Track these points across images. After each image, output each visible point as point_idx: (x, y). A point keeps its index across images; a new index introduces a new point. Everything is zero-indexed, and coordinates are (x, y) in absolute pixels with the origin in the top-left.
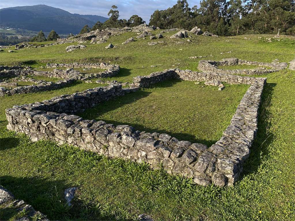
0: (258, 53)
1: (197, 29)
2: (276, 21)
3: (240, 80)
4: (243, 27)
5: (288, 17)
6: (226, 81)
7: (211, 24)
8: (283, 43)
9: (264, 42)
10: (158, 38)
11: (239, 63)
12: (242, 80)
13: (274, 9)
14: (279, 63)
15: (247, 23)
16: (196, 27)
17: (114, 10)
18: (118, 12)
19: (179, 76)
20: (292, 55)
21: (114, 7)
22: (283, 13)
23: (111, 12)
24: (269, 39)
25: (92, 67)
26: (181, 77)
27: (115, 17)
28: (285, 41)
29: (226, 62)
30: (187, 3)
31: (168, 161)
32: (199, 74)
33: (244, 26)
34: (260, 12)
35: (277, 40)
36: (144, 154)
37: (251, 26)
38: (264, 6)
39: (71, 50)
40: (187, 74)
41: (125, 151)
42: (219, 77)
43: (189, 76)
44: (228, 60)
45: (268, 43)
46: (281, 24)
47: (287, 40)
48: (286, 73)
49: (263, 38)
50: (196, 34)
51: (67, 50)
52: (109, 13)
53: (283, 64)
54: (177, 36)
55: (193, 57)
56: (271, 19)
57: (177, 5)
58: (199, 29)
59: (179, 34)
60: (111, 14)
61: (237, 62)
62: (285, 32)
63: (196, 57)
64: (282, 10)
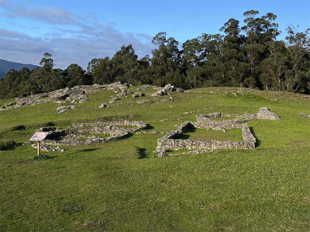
0: (232, 107)
1: (170, 86)
2: (233, 72)
3: (233, 126)
4: (200, 77)
5: (243, 68)
6: (225, 127)
7: (167, 75)
8: (247, 97)
9: (231, 96)
10: (140, 96)
11: (222, 116)
12: (234, 126)
13: (229, 60)
14: (249, 114)
15: (204, 74)
16: (169, 84)
17: (47, 58)
18: (52, 61)
19: (193, 126)
20: (256, 108)
21: (47, 54)
22: (238, 64)
23: (44, 60)
24: (234, 94)
25: (116, 124)
26: (195, 126)
27: (49, 66)
28: (248, 95)
29: (213, 115)
30: (133, 50)
31: (235, 146)
32: (207, 124)
33: (202, 76)
34: (216, 62)
35: (241, 95)
36: (226, 145)
37: (208, 76)
38: (219, 57)
39: (62, 111)
40: (199, 124)
41: (219, 146)
42: (220, 125)
43: (201, 125)
44: (214, 114)
45: (235, 97)
46: (238, 75)
47: (249, 94)
48: (257, 121)
49: (229, 93)
50: (171, 91)
51: (59, 111)
52: (42, 62)
53: (252, 115)
54: (158, 94)
55: (186, 113)
56: (227, 70)
57: (121, 51)
58: (172, 87)
59: (160, 92)
60: (44, 63)
61: (221, 115)
62: (243, 82)
63: (188, 113)
64: (237, 61)
